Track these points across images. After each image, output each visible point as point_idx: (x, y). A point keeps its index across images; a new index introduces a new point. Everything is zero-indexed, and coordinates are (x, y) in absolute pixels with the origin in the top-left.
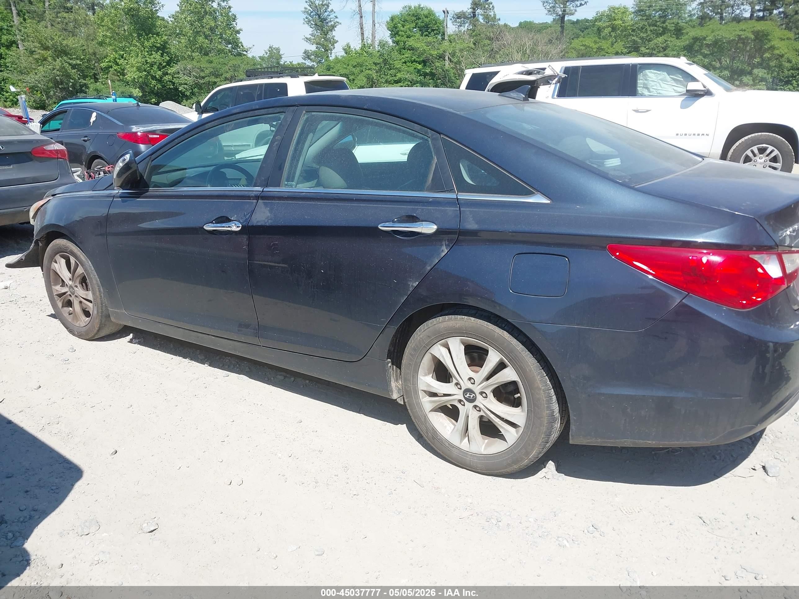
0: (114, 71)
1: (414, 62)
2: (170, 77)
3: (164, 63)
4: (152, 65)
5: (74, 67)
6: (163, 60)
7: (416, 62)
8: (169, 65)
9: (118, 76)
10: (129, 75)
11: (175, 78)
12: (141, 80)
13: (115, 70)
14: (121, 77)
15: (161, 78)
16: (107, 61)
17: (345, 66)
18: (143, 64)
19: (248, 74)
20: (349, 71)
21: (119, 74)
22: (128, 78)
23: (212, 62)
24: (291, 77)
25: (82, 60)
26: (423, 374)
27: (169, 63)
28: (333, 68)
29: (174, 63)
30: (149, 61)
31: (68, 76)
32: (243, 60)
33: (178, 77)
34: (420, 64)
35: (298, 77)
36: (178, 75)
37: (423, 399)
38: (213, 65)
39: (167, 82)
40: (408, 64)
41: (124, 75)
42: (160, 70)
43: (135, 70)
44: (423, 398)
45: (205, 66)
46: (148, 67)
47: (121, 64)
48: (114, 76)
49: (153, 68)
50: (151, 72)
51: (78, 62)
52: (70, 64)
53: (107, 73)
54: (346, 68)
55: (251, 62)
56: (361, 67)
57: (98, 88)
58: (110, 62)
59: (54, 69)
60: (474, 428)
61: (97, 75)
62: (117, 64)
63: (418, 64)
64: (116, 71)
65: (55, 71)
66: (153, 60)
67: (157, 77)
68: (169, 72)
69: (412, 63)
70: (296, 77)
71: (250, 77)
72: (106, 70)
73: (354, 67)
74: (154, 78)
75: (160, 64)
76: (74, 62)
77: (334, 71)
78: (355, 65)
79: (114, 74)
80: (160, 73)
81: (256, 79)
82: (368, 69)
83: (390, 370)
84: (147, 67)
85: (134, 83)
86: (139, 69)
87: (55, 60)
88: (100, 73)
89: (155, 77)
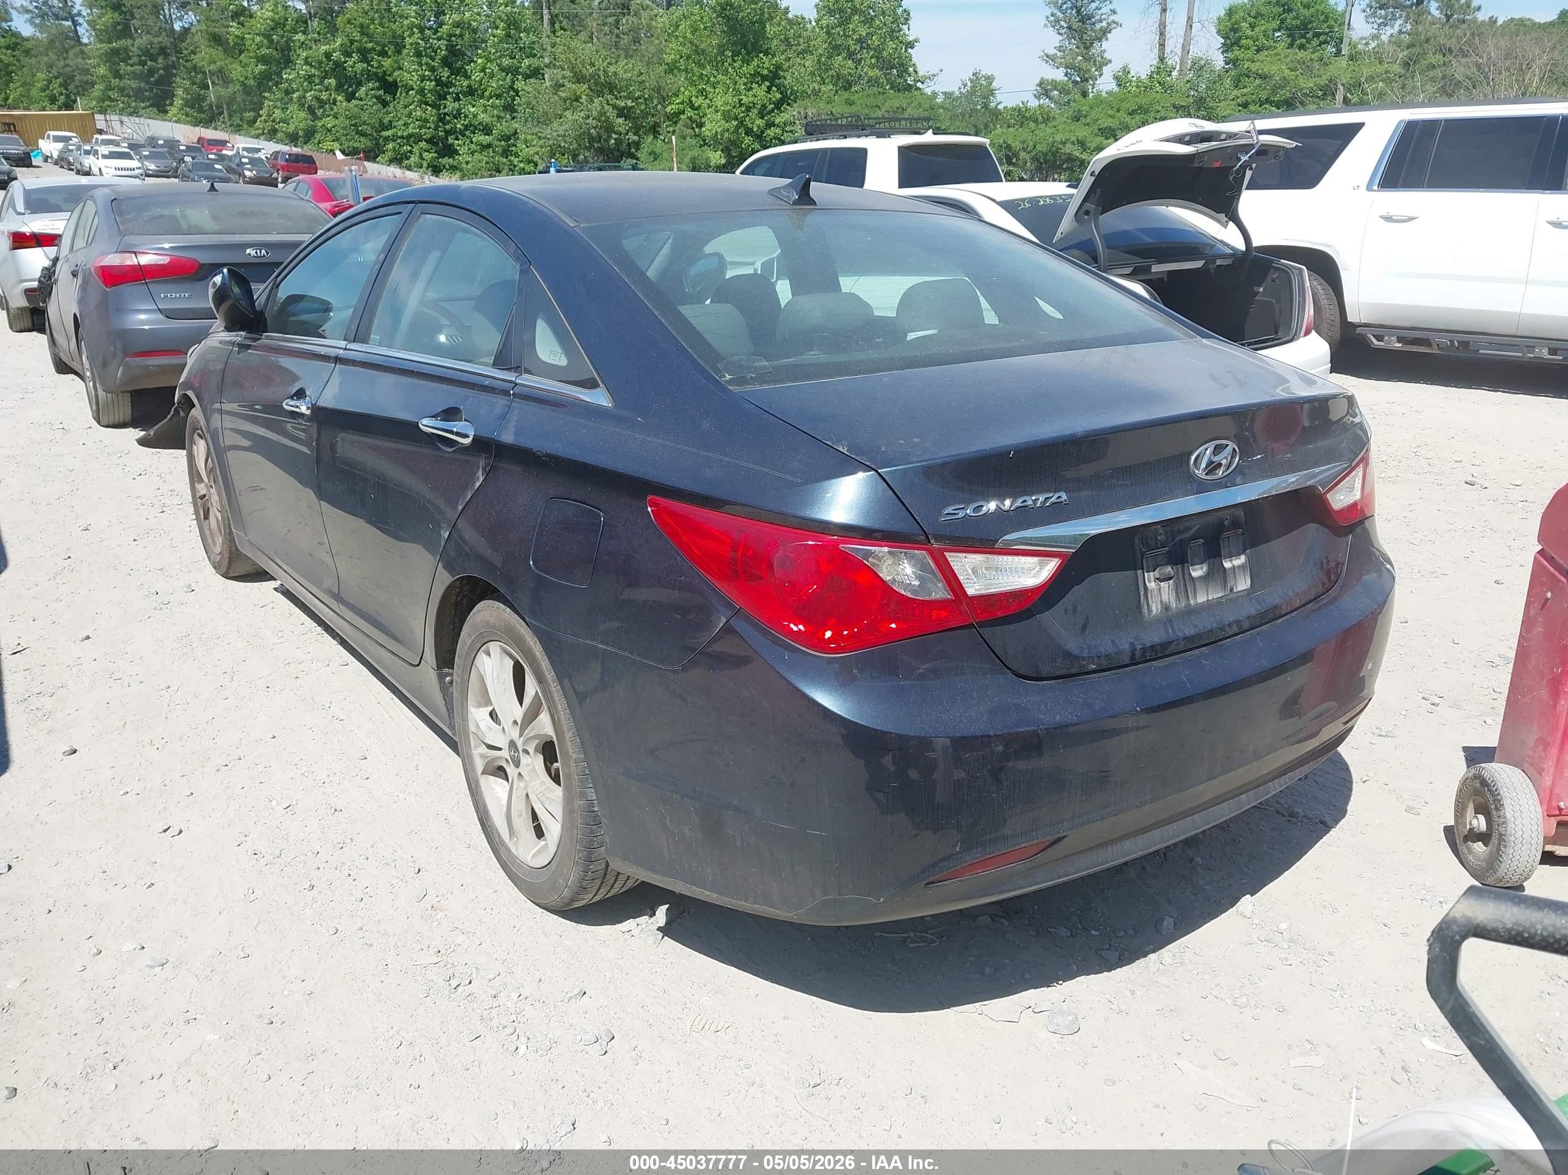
0: (687, 120)
1: (1266, 103)
2: (778, 131)
3: (770, 104)
4: (748, 109)
5: (622, 112)
6: (770, 99)
7: (1271, 103)
8: (779, 109)
9: (693, 128)
10: (708, 126)
11: (787, 132)
12: (726, 135)
13: (690, 118)
14: (697, 130)
15: (763, 132)
16: (677, 101)
17: (1110, 112)
18: (734, 107)
19: (809, 128)
20: (1118, 123)
21: (694, 126)
22: (707, 133)
23: (853, 104)
24: (877, 137)
25: (637, 99)
26: (476, 704)
27: (778, 105)
28: (1086, 116)
29: (789, 104)
30: (745, 100)
31: (609, 128)
32: (914, 98)
33: (791, 131)
34: (1278, 109)
35: (889, 137)
36: (793, 126)
37: (475, 749)
38: (854, 108)
39: (771, 139)
40: (1252, 107)
41: (701, 125)
42: (762, 118)
43: (719, 118)
44: (476, 747)
45: (839, 111)
46: (742, 112)
47: (700, 106)
48: (685, 129)
49: (750, 114)
50: (745, 121)
51: (629, 103)
52: (614, 107)
53: (676, 123)
54: (1113, 117)
55: (925, 104)
56: (1144, 114)
57: (658, 151)
58: (682, 103)
59: (589, 117)
60: (520, 815)
61: (659, 127)
62: (692, 107)
63: (1274, 108)
64: (691, 120)
65: (590, 121)
66: (751, 99)
67: (755, 129)
68: (777, 121)
69: (1260, 106)
70: (886, 137)
71: (813, 134)
72: (674, 118)
73: (1130, 114)
74: (749, 132)
75: (764, 106)
76: (623, 104)
77: (1088, 121)
78: (1133, 110)
79: (686, 126)
80: (760, 122)
81: (824, 139)
82: (1158, 117)
83: (451, 689)
84: (740, 112)
85: (715, 142)
86: (727, 116)
87: (592, 101)
88: (664, 122)
89: (752, 130)
